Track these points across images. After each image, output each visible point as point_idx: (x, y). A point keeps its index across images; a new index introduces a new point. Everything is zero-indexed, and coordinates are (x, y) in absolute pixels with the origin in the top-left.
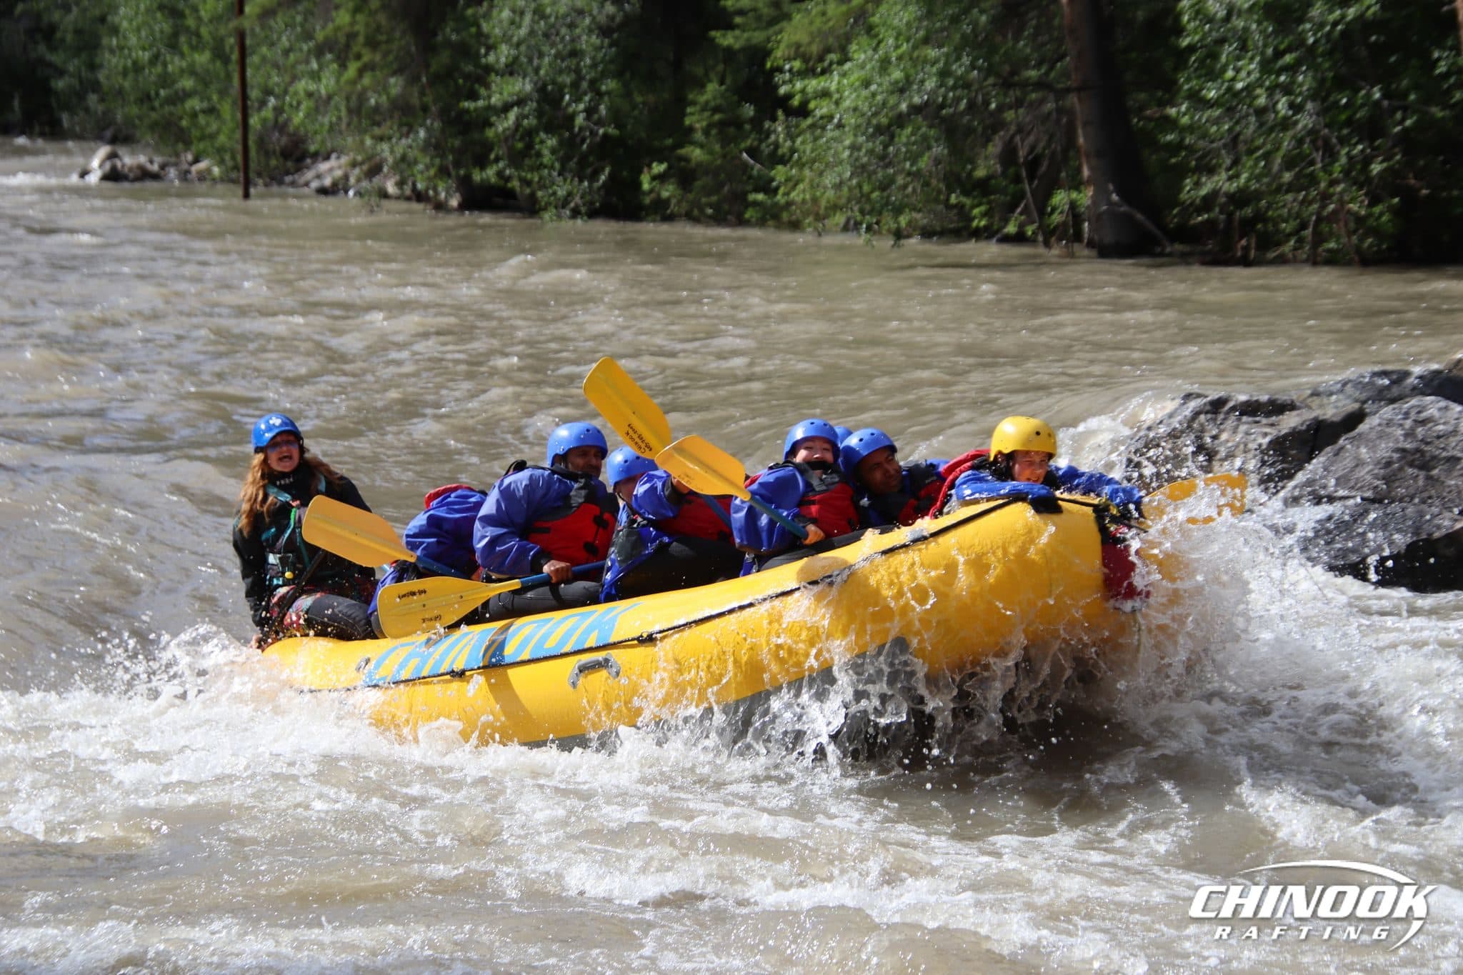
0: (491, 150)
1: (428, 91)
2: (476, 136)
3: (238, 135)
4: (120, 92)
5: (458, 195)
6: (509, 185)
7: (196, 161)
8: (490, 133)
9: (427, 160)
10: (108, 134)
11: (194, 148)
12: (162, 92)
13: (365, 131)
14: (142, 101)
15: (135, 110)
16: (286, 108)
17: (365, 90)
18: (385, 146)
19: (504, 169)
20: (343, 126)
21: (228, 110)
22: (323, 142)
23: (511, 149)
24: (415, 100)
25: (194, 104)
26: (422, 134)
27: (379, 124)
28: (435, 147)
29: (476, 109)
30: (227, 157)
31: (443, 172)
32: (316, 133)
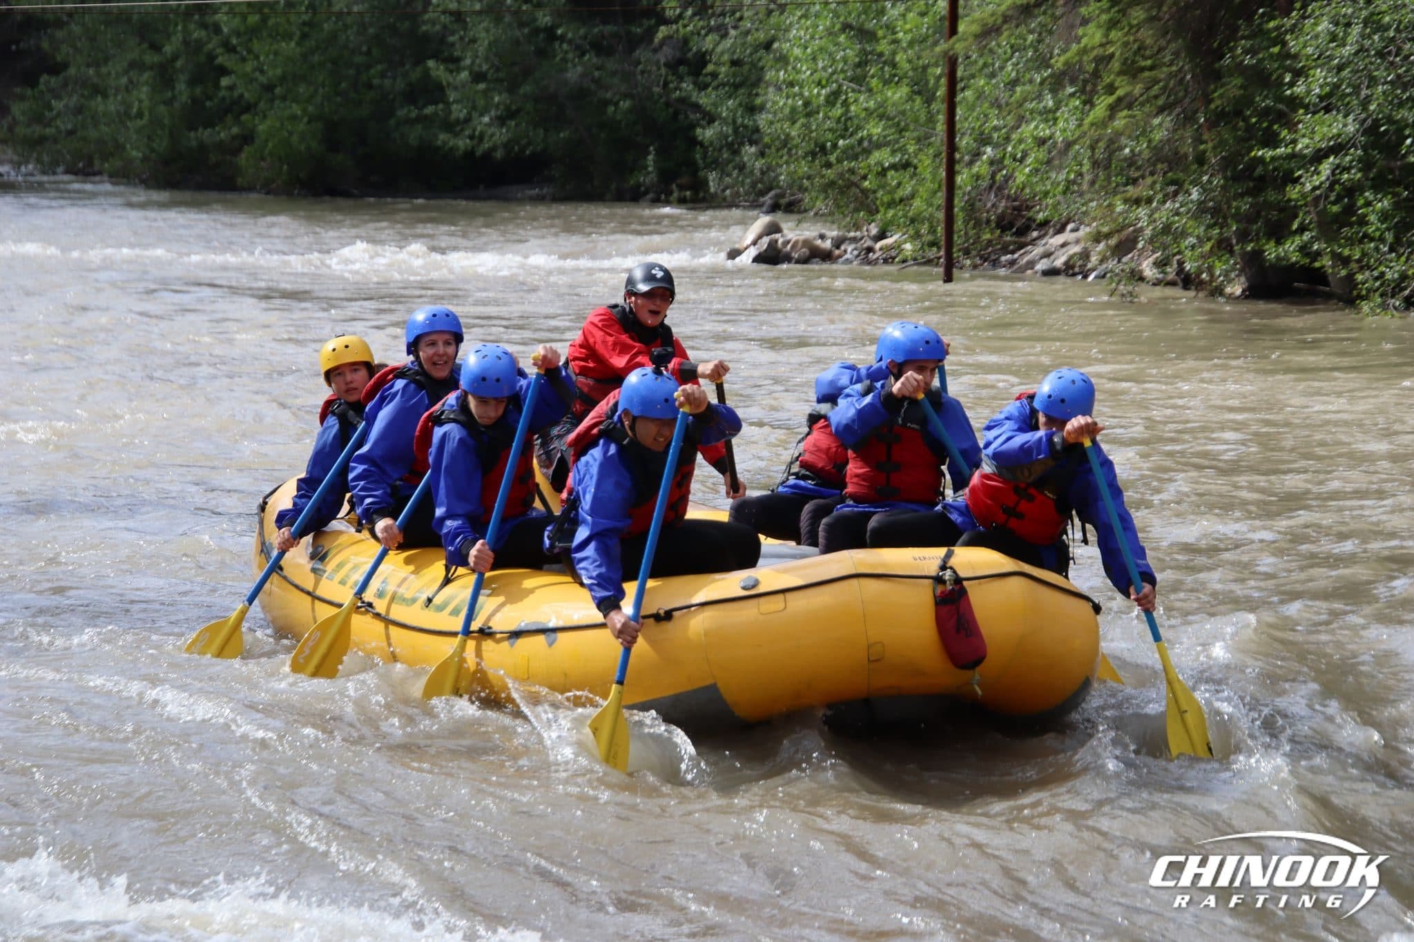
0: (1296, 216)
1: (1205, 137)
2: (1272, 196)
3: (940, 198)
4: (786, 142)
5: (1243, 279)
6: (1317, 265)
7: (882, 236)
8: (1293, 193)
9: (1202, 228)
10: (768, 199)
11: (879, 216)
12: (841, 142)
13: (1115, 193)
14: (814, 154)
15: (804, 168)
16: (1006, 162)
17: (1118, 134)
18: (1142, 212)
19: (1313, 239)
20: (1085, 187)
21: (929, 166)
22: (1056, 206)
23: (1322, 214)
24: (1188, 149)
25: (882, 156)
26: (1195, 195)
27: (1134, 182)
28: (1213, 212)
29: (1273, 158)
30: (924, 229)
31: (1223, 246)
32: (1046, 194)
